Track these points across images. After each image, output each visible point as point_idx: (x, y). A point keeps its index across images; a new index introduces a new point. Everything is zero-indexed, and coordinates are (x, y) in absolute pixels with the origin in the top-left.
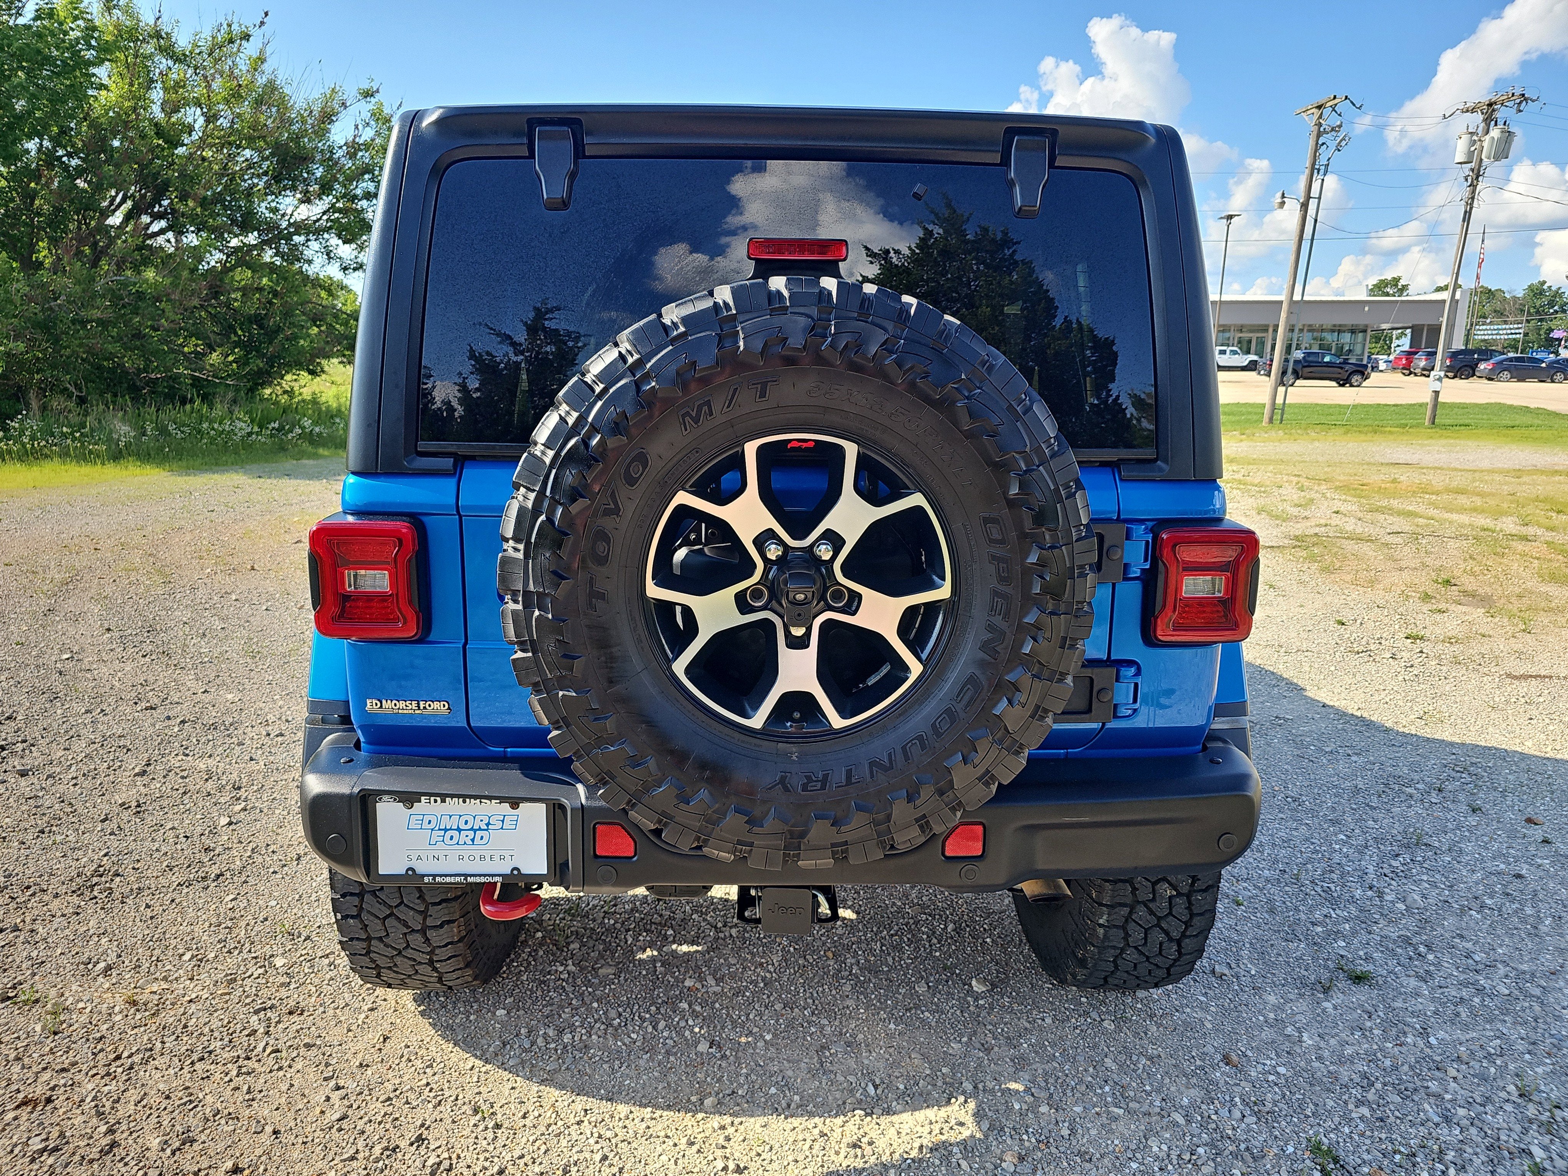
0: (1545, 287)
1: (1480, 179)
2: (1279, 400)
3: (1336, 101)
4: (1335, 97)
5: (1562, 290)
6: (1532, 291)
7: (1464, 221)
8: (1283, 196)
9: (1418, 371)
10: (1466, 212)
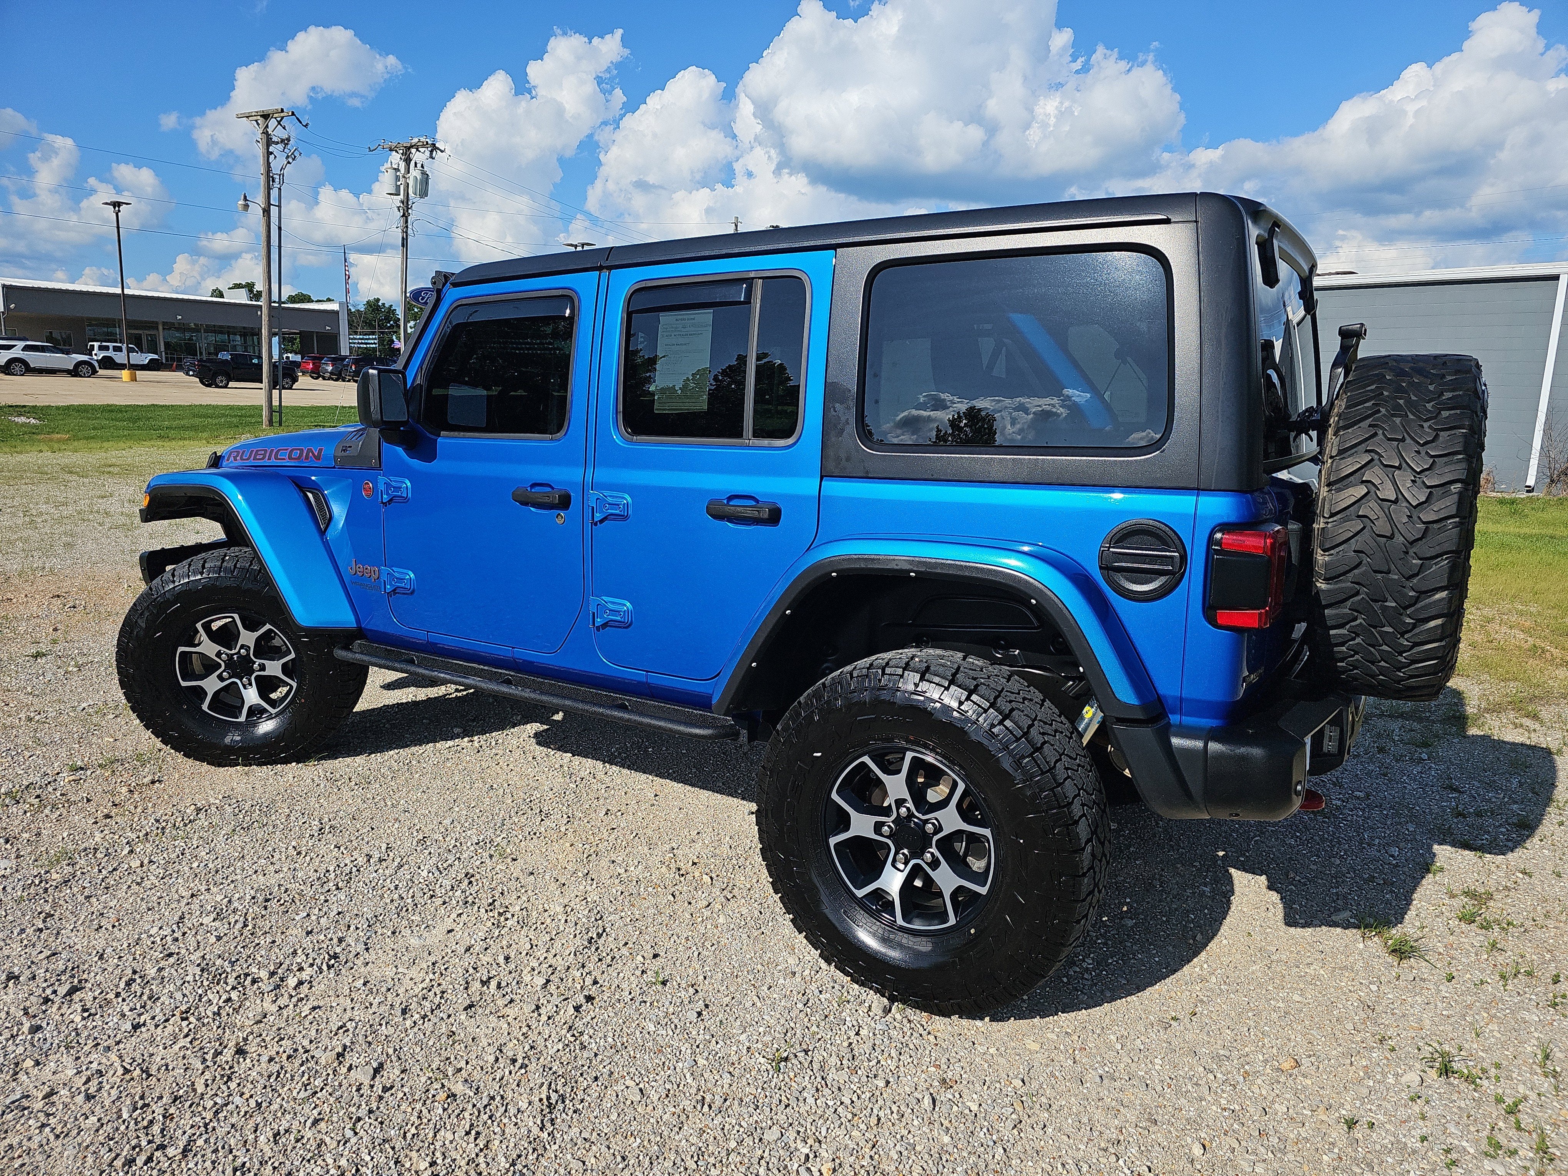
0: (380, 304)
1: (410, 211)
2: (275, 403)
3: (282, 115)
4: (282, 111)
5: (393, 308)
6: (371, 306)
7: (403, 246)
8: (245, 199)
9: (327, 375)
10: (403, 238)
